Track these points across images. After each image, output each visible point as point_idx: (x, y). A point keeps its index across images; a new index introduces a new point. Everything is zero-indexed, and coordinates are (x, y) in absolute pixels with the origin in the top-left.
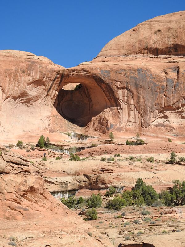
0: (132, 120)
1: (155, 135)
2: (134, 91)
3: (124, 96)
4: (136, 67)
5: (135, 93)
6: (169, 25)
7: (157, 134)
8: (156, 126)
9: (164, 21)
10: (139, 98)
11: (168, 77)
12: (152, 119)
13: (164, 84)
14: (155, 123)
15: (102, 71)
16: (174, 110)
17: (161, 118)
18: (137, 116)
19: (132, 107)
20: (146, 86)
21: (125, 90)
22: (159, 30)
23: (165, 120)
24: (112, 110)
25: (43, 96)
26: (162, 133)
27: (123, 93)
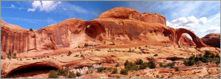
0: (109, 37)
1: (116, 42)
2: (110, 28)
3: (107, 30)
4: (111, 21)
5: (111, 29)
6: (120, 10)
7: (117, 41)
8: (117, 39)
9: (118, 9)
10: (112, 30)
11: (120, 25)
12: (116, 37)
13: (119, 27)
14: (116, 38)
15: (101, 22)
16: (122, 34)
17: (118, 37)
18: (111, 36)
19: (110, 33)
20: (114, 27)
21: (108, 28)
22: (117, 11)
23: (119, 37)
24: (103, 34)
25: (82, 30)
26: (118, 41)
27: (107, 29)
